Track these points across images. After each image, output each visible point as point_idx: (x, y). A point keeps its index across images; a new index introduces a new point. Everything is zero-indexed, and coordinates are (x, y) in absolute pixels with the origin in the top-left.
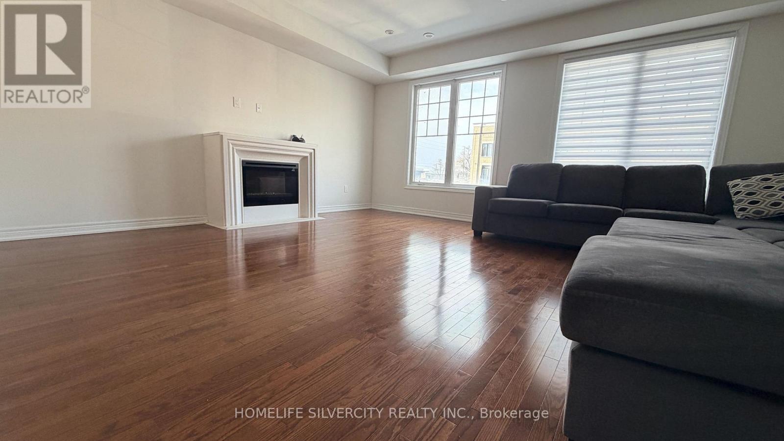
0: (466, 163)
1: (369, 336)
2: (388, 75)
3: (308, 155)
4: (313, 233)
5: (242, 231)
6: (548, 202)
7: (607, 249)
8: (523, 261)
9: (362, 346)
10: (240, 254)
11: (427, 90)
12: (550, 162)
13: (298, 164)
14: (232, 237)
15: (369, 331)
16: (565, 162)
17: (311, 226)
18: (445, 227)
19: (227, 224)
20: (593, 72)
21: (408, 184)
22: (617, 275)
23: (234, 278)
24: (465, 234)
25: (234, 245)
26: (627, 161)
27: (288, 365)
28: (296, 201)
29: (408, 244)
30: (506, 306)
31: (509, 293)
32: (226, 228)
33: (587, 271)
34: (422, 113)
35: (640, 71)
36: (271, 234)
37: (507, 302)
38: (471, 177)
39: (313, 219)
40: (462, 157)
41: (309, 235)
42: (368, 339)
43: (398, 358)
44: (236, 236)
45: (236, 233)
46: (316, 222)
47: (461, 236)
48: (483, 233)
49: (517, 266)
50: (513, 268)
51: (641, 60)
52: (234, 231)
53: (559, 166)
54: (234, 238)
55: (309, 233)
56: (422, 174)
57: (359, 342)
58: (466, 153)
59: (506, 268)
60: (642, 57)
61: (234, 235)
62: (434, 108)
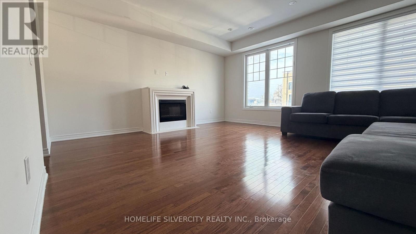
0: (280, 94)
1: (216, 191)
2: (231, 51)
3: (191, 95)
4: (194, 135)
5: (159, 135)
6: (327, 114)
7: (355, 143)
8: (312, 150)
9: (212, 197)
10: (158, 145)
11: (252, 57)
12: (328, 91)
13: (186, 100)
14: (154, 138)
15: (216, 189)
16: (337, 90)
17: (193, 131)
18: (266, 130)
19: (152, 131)
20: (351, 37)
21: (244, 107)
22: (356, 159)
23: (156, 157)
24: (277, 134)
25: (155, 141)
26: (380, 87)
27: (172, 205)
28: (185, 119)
29: (245, 140)
30: (298, 176)
31: (301, 169)
32: (152, 133)
33: (336, 157)
34: (250, 69)
35: (384, 32)
36: (172, 136)
37: (299, 174)
38: (283, 101)
39: (194, 128)
40: (277, 90)
41: (192, 136)
42: (215, 193)
43: (230, 204)
44: (156, 137)
45: (156, 135)
46: (195, 129)
47: (274, 135)
48: (288, 133)
49: (308, 153)
50: (305, 154)
51: (385, 26)
52: (155, 135)
53: (333, 93)
54: (155, 138)
55: (192, 135)
56: (255, 101)
57: (210, 194)
58: (279, 88)
59: (300, 154)
60: (385, 24)
61: (155, 137)
62: (257, 66)
